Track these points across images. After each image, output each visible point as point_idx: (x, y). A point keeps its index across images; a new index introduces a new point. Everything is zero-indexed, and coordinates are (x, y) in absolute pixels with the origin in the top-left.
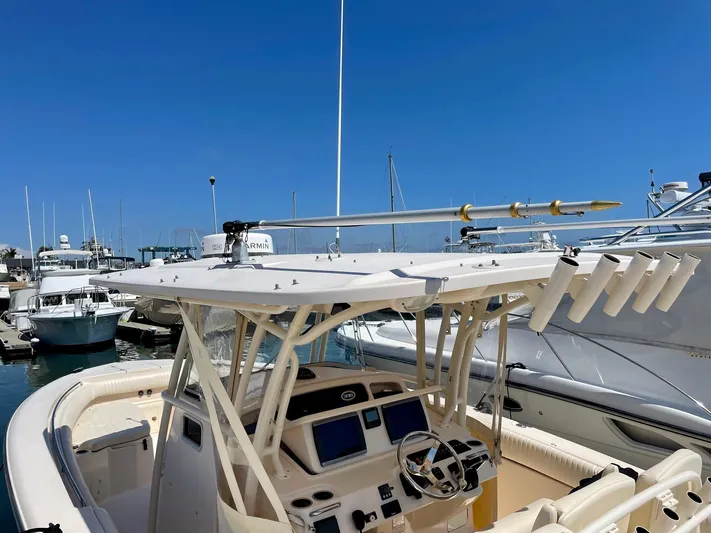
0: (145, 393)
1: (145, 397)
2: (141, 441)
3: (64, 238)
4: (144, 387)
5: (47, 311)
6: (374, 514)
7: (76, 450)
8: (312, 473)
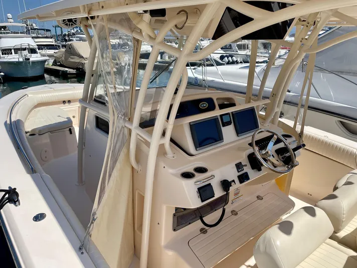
0: (67, 102)
1: (67, 104)
2: (68, 129)
3: (10, 15)
4: (66, 99)
5: (4, 57)
6: (233, 181)
7: (28, 134)
8: (191, 155)
